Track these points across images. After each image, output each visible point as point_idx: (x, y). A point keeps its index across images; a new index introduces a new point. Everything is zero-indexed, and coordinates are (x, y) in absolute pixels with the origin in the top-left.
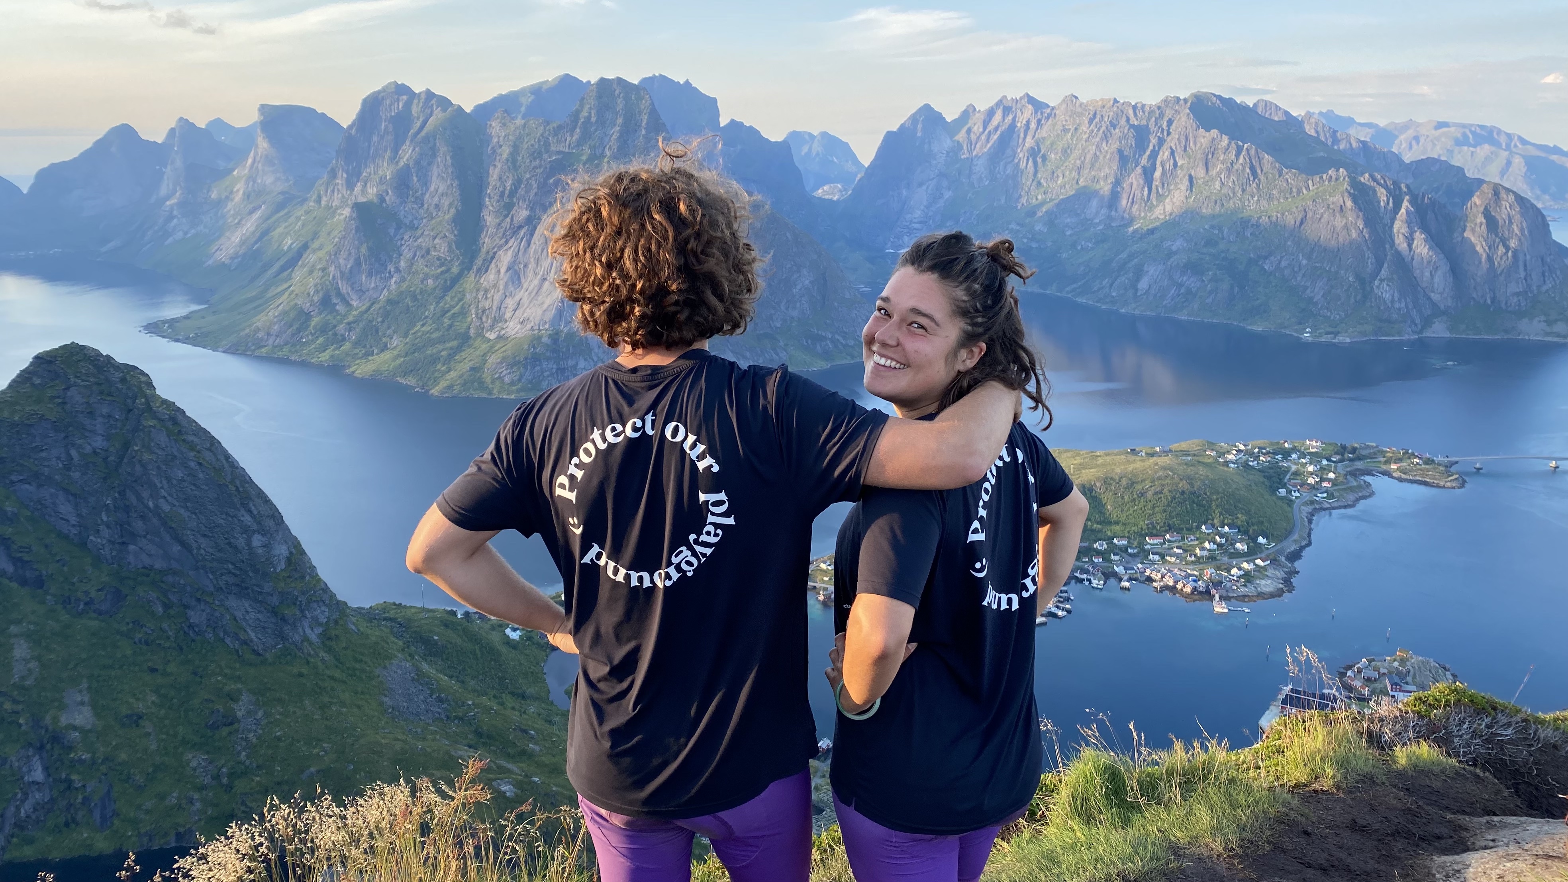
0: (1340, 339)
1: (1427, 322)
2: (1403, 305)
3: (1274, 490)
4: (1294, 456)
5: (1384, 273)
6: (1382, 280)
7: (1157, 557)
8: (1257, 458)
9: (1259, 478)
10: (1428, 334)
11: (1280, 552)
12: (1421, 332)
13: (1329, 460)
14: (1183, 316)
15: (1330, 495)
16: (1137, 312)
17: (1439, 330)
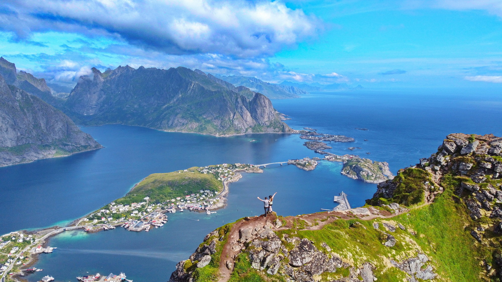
0: (226, 136)
1: (247, 130)
2: (240, 126)
3: (217, 179)
4: (220, 169)
7: (189, 201)
8: (211, 170)
9: (212, 175)
10: (247, 133)
11: (222, 195)
12: (245, 132)
13: (229, 169)
14: (183, 132)
15: (231, 178)
17: (250, 131)
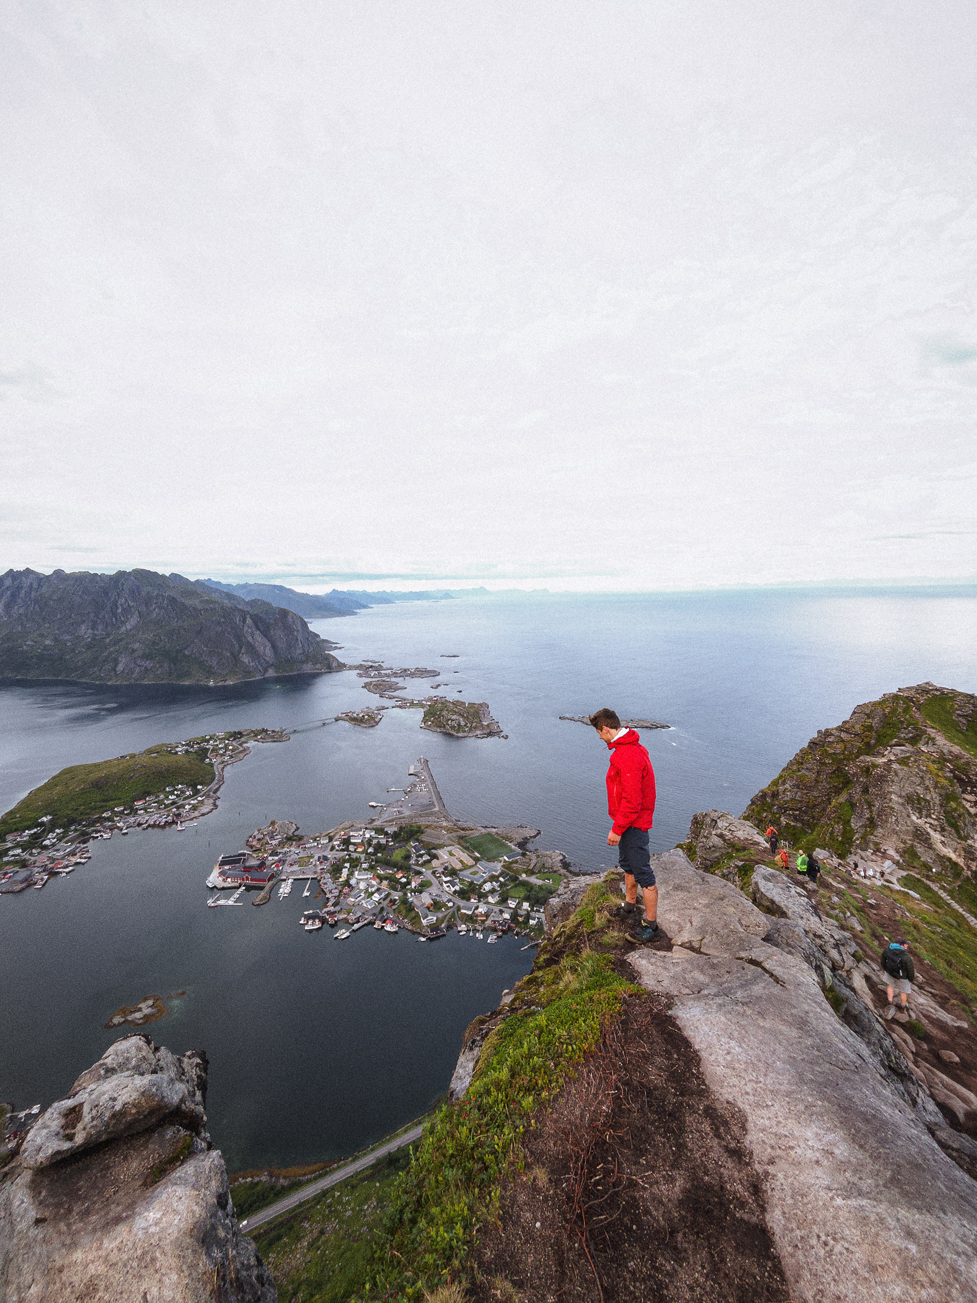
0: (227, 683)
1: (266, 671)
2: (254, 664)
3: (203, 760)
4: (211, 742)
5: (243, 650)
6: (243, 654)
7: (142, 812)
8: (192, 747)
9: (195, 756)
10: (267, 675)
11: (209, 791)
12: (263, 675)
13: (228, 740)
14: (146, 682)
15: (231, 757)
16: (118, 683)
17: (271, 673)
